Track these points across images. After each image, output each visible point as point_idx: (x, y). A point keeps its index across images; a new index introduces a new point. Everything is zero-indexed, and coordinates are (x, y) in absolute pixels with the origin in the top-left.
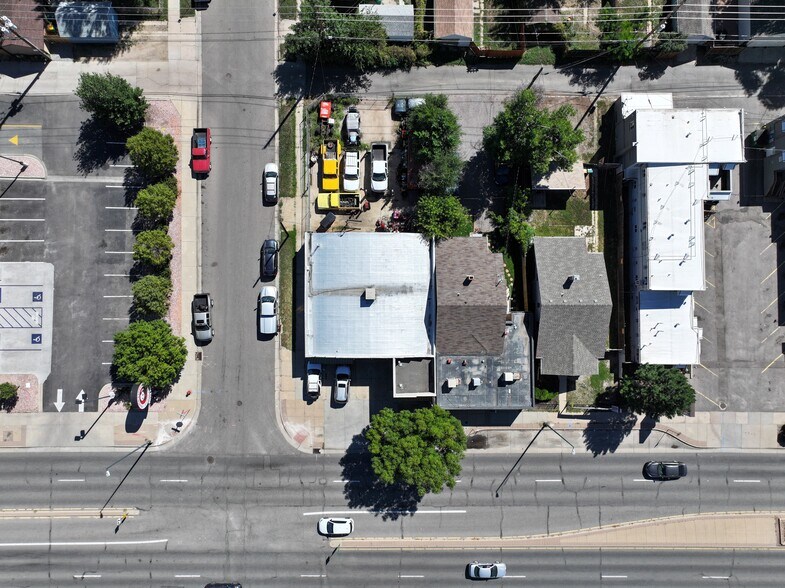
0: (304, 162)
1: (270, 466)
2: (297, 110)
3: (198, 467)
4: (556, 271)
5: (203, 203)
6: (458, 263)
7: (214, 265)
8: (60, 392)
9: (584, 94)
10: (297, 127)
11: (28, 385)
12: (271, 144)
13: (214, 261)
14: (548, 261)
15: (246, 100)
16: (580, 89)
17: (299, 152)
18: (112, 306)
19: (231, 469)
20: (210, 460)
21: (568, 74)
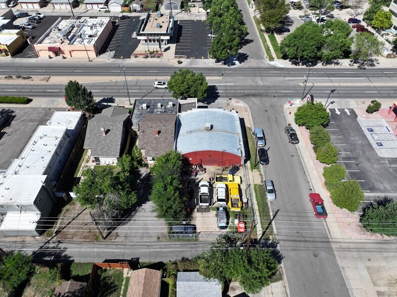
0: (251, 202)
1: (249, 95)
2: (261, 232)
3: (279, 94)
4: (111, 138)
5: (308, 182)
6: (162, 143)
7: (293, 156)
8: (349, 114)
9: (59, 242)
10: (259, 221)
11: (364, 115)
12: (275, 213)
13: (293, 157)
14: (114, 144)
15: (298, 239)
16: (61, 245)
17: (256, 207)
18: (340, 141)
19: (265, 94)
20: (274, 96)
21: (66, 256)
